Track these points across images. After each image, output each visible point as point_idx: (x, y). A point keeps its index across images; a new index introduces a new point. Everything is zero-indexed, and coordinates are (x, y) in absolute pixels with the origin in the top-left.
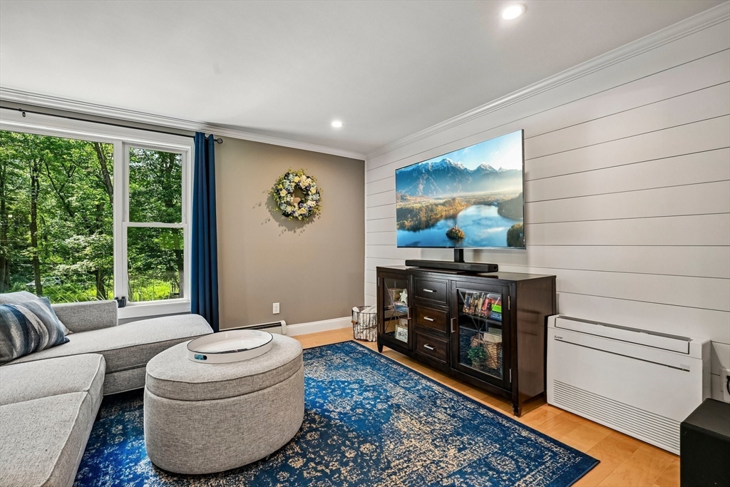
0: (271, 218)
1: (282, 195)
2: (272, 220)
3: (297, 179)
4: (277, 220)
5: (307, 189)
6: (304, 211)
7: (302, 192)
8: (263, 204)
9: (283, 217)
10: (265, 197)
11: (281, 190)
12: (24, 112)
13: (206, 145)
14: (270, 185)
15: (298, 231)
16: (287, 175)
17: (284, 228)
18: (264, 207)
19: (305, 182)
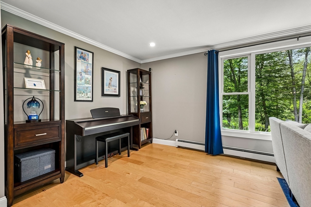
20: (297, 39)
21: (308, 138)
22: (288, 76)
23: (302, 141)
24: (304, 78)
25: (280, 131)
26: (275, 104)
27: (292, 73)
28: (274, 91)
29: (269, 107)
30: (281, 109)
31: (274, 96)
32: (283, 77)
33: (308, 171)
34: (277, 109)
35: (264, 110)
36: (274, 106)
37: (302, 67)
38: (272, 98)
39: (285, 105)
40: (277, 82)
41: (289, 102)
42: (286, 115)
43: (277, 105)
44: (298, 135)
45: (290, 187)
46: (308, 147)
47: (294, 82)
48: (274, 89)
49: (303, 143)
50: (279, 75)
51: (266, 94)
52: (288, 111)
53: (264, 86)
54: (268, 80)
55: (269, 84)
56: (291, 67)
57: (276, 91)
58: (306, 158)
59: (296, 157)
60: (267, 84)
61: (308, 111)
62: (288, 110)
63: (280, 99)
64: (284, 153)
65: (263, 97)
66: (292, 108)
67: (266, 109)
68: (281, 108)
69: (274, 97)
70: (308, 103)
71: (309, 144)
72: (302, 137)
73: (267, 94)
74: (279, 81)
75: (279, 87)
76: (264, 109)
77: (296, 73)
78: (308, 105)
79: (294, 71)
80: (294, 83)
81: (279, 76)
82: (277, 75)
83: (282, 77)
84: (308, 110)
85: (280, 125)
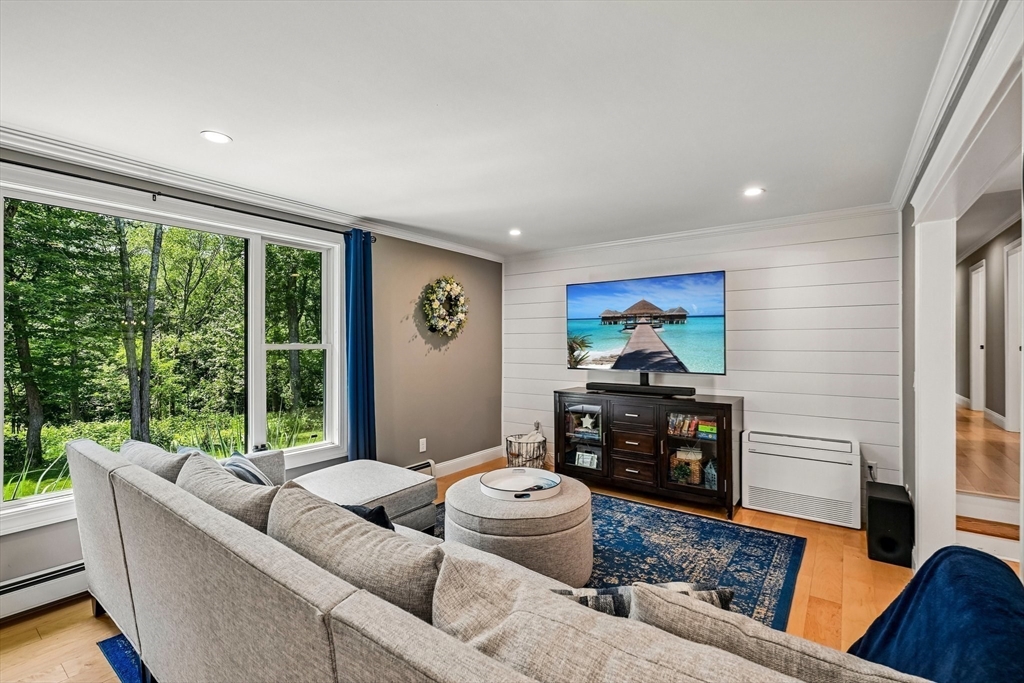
0: (418, 334)
1: (434, 307)
2: (419, 337)
3: (448, 288)
4: (423, 337)
5: (457, 299)
6: (453, 325)
7: (451, 303)
8: (411, 317)
9: (429, 333)
10: (412, 309)
11: (434, 300)
12: (155, 194)
13: (360, 244)
14: (417, 293)
15: (443, 348)
16: (439, 282)
17: (429, 346)
18: (411, 320)
19: (456, 290)
20: (151, 195)
21: (201, 526)
22: (108, 258)
23: (187, 535)
24: (154, 272)
25: (111, 494)
26: (67, 347)
27: (123, 252)
28: (62, 303)
29: (44, 361)
30: (88, 362)
31: (63, 320)
32: (95, 259)
33: (199, 609)
34: (73, 367)
35: (23, 371)
36: (63, 355)
37: (147, 239)
38: (53, 325)
39: (100, 349)
40: (73, 272)
41: (111, 341)
42: (104, 383)
43: (75, 352)
44: (175, 518)
45: (142, 658)
46: (201, 552)
47: (128, 281)
48: (60, 297)
49: (187, 539)
50: (82, 251)
51: (31, 313)
52: (110, 368)
53: (22, 281)
54: (41, 263)
55: (46, 275)
56: (119, 232)
57: (70, 303)
58: (197, 577)
59: (166, 575)
60: (36, 274)
61: (164, 365)
62: (109, 364)
63: (86, 333)
64: (125, 562)
65: (20, 322)
66: (122, 357)
67: (32, 368)
68: (89, 359)
69: (62, 325)
70: (162, 344)
71: (203, 544)
72: (185, 524)
73: (36, 313)
74: (81, 270)
75: (80, 291)
76: (22, 367)
77: (132, 254)
78: (164, 348)
79: (129, 248)
80: (129, 285)
81: (80, 252)
82: (72, 249)
83: (91, 261)
84: (163, 362)
85: (112, 477)
